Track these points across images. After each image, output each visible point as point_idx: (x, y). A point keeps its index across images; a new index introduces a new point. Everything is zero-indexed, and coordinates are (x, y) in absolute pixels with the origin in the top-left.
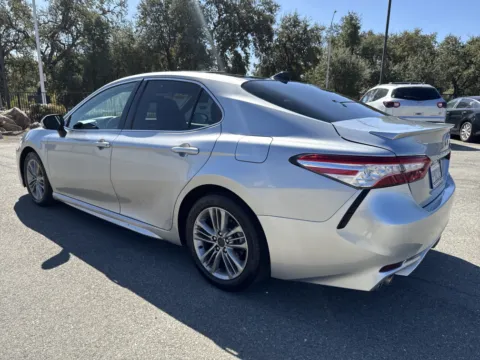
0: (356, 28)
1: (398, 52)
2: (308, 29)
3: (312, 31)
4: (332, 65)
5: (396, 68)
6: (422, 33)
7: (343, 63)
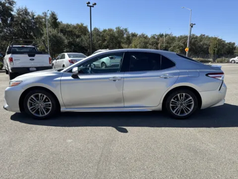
0: (55, 19)
1: (77, 33)
2: (35, 17)
3: (37, 18)
4: (49, 37)
5: (78, 40)
6: (84, 25)
7: (55, 37)
